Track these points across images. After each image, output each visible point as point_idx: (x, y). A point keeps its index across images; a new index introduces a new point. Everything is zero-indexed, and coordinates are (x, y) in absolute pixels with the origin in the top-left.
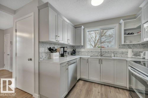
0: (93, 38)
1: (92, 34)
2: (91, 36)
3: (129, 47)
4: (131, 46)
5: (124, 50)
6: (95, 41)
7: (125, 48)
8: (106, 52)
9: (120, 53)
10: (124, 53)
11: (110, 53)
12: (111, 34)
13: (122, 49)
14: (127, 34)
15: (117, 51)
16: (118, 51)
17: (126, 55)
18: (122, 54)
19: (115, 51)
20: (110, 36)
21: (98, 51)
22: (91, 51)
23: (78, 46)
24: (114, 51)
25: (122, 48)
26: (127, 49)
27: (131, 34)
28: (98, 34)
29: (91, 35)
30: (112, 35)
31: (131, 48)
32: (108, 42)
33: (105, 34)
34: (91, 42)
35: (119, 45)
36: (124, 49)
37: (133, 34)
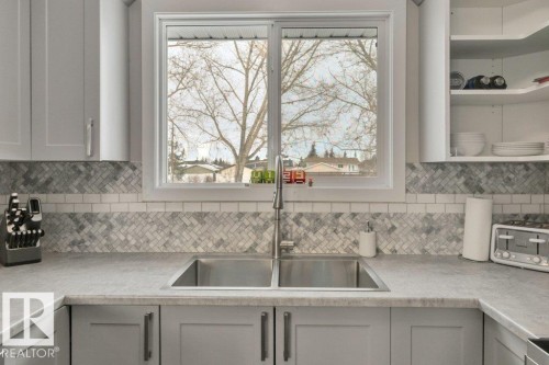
0: (231, 98)
1: (226, 72)
2: (222, 82)
3: (466, 184)
4: (482, 175)
5: (438, 205)
6: (245, 114)
7: (442, 190)
8: (317, 220)
9: (415, 230)
10: (439, 230)
11: (348, 228)
12: (330, 81)
13: (429, 197)
14: (467, 87)
15: (394, 209)
16: (400, 209)
17: (450, 240)
18: (428, 231)
19: (382, 209)
20: (328, 92)
21: (256, 215)
22: (196, 208)
23: (73, 165)
24: (375, 209)
25: (424, 190)
26: (459, 197)
27: (492, 85)
28: (260, 75)
29: (219, 74)
30: (333, 86)
31: (481, 191)
32: (315, 125)
33: (301, 79)
34: (223, 124)
35: (411, 166)
36: (440, 197)
37: (504, 86)
